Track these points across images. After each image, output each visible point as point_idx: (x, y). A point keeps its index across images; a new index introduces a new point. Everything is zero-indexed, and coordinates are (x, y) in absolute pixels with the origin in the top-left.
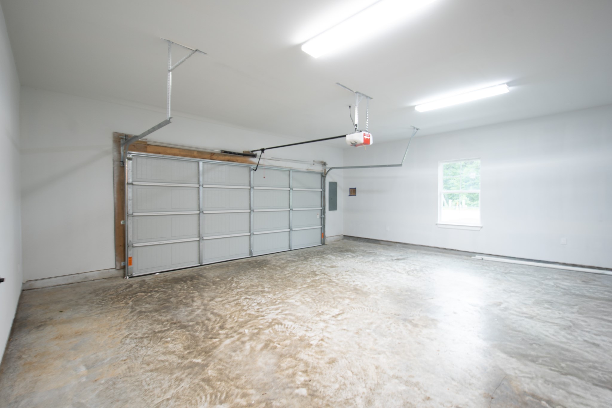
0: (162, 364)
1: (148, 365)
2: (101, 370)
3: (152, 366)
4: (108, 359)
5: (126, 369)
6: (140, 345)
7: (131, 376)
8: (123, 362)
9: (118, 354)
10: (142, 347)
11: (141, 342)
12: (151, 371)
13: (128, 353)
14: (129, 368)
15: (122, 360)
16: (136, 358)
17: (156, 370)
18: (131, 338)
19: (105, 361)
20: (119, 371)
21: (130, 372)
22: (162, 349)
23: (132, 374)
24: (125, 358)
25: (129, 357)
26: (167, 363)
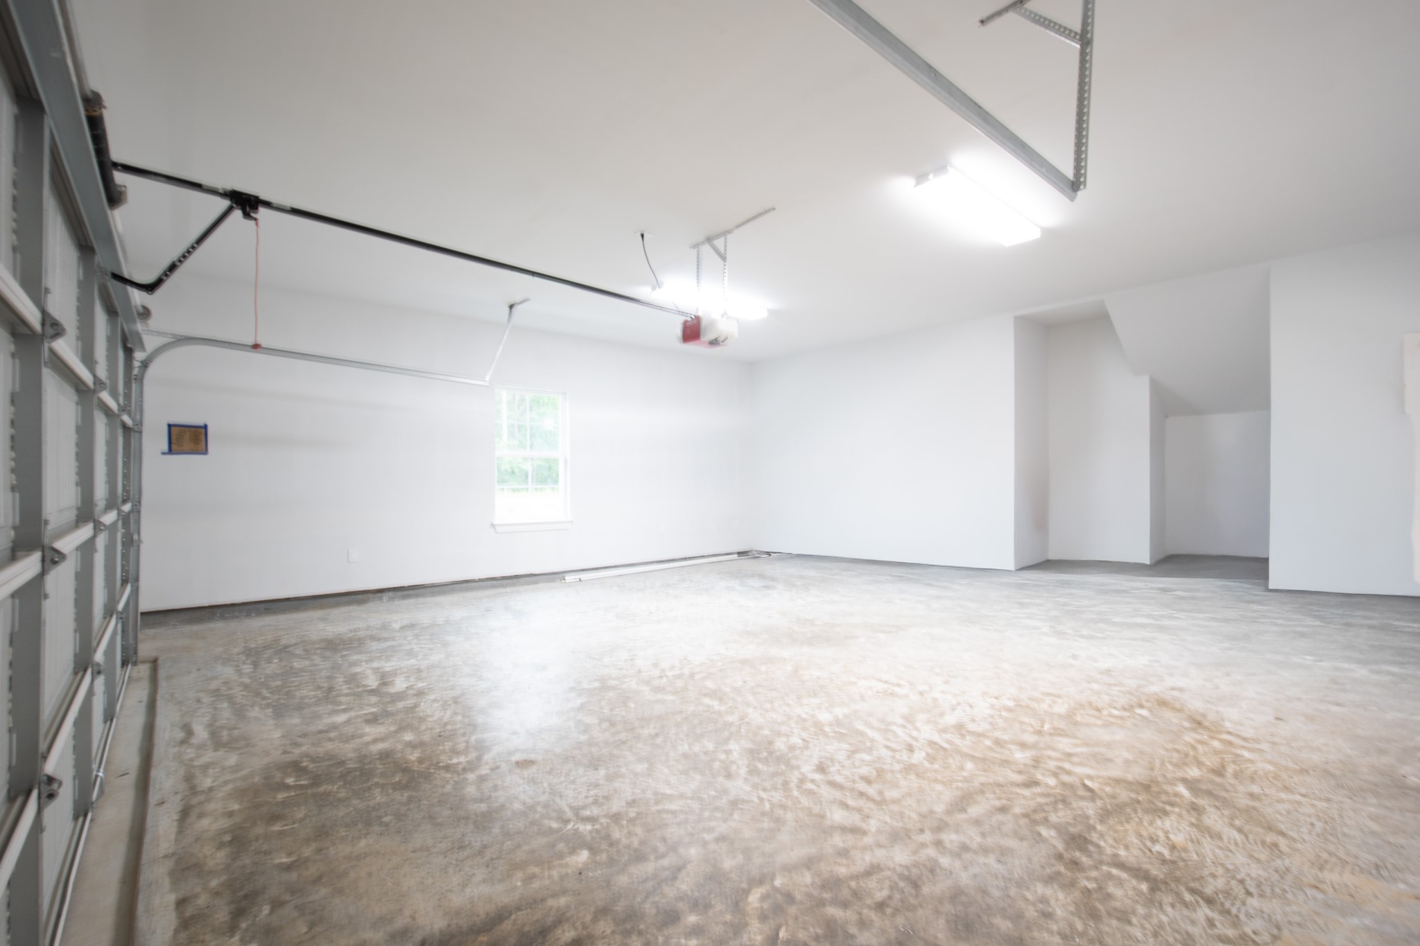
0: (1246, 828)
1: (1276, 845)
2: (1393, 910)
3: (1270, 838)
4: (1355, 921)
5: (1332, 870)
6: (1238, 890)
7: (1330, 854)
8: (1323, 886)
9: (1318, 914)
10: (1242, 882)
11: (1227, 893)
12: (1282, 834)
13: (1290, 896)
14: (1321, 868)
15: (1323, 892)
16: (1283, 873)
17: (1270, 828)
18: (1236, 923)
19: (1367, 921)
20: (1347, 878)
21: (1326, 861)
22: (1208, 846)
23: (1325, 856)
24: (1309, 892)
25: (1299, 886)
26: (1237, 823)
